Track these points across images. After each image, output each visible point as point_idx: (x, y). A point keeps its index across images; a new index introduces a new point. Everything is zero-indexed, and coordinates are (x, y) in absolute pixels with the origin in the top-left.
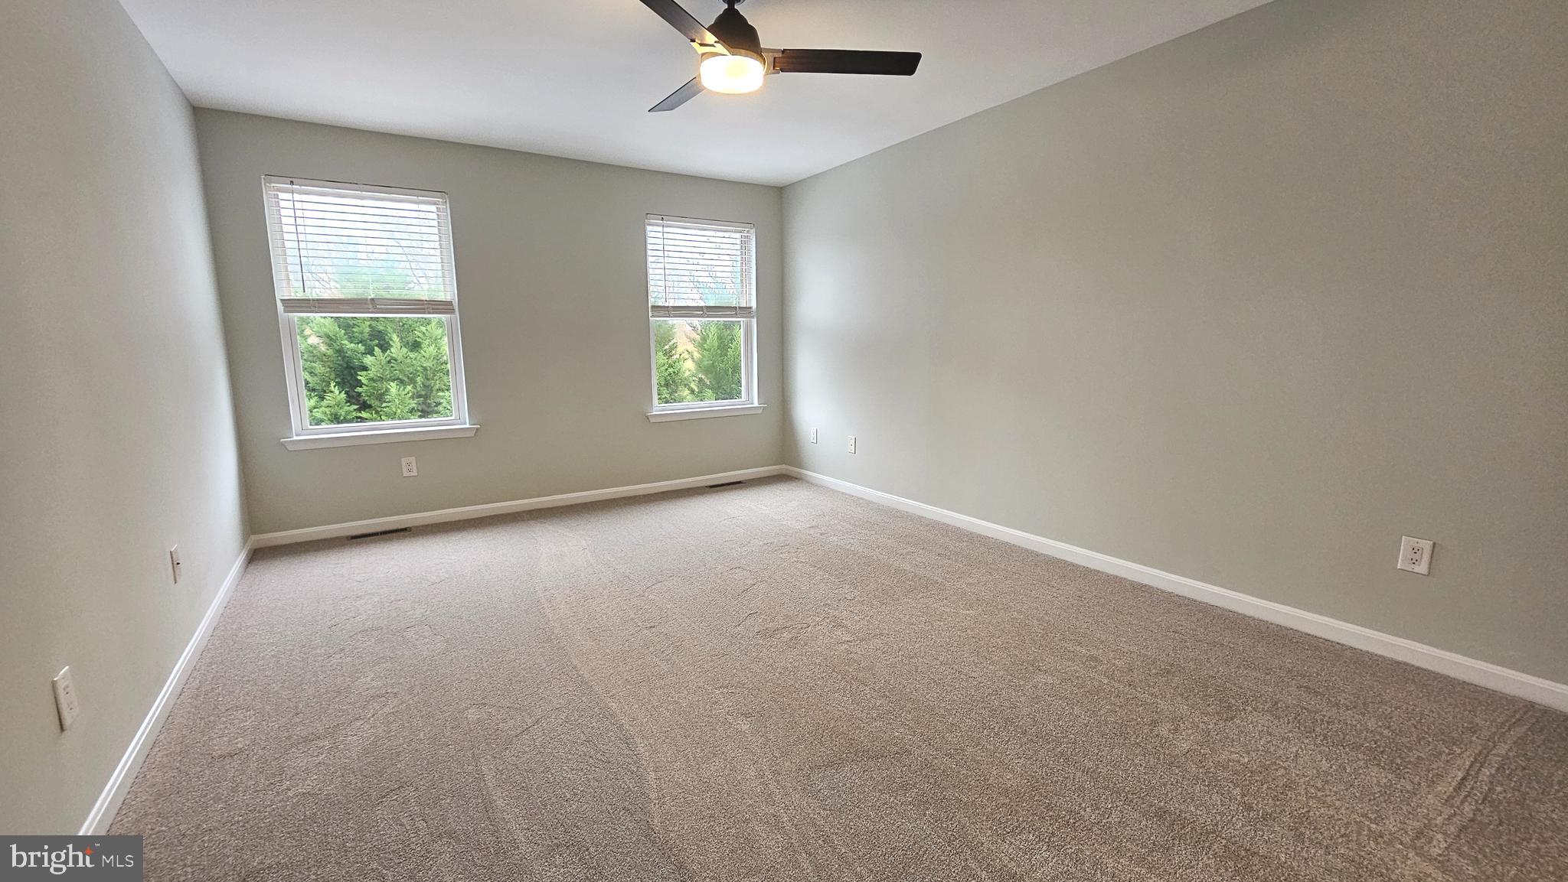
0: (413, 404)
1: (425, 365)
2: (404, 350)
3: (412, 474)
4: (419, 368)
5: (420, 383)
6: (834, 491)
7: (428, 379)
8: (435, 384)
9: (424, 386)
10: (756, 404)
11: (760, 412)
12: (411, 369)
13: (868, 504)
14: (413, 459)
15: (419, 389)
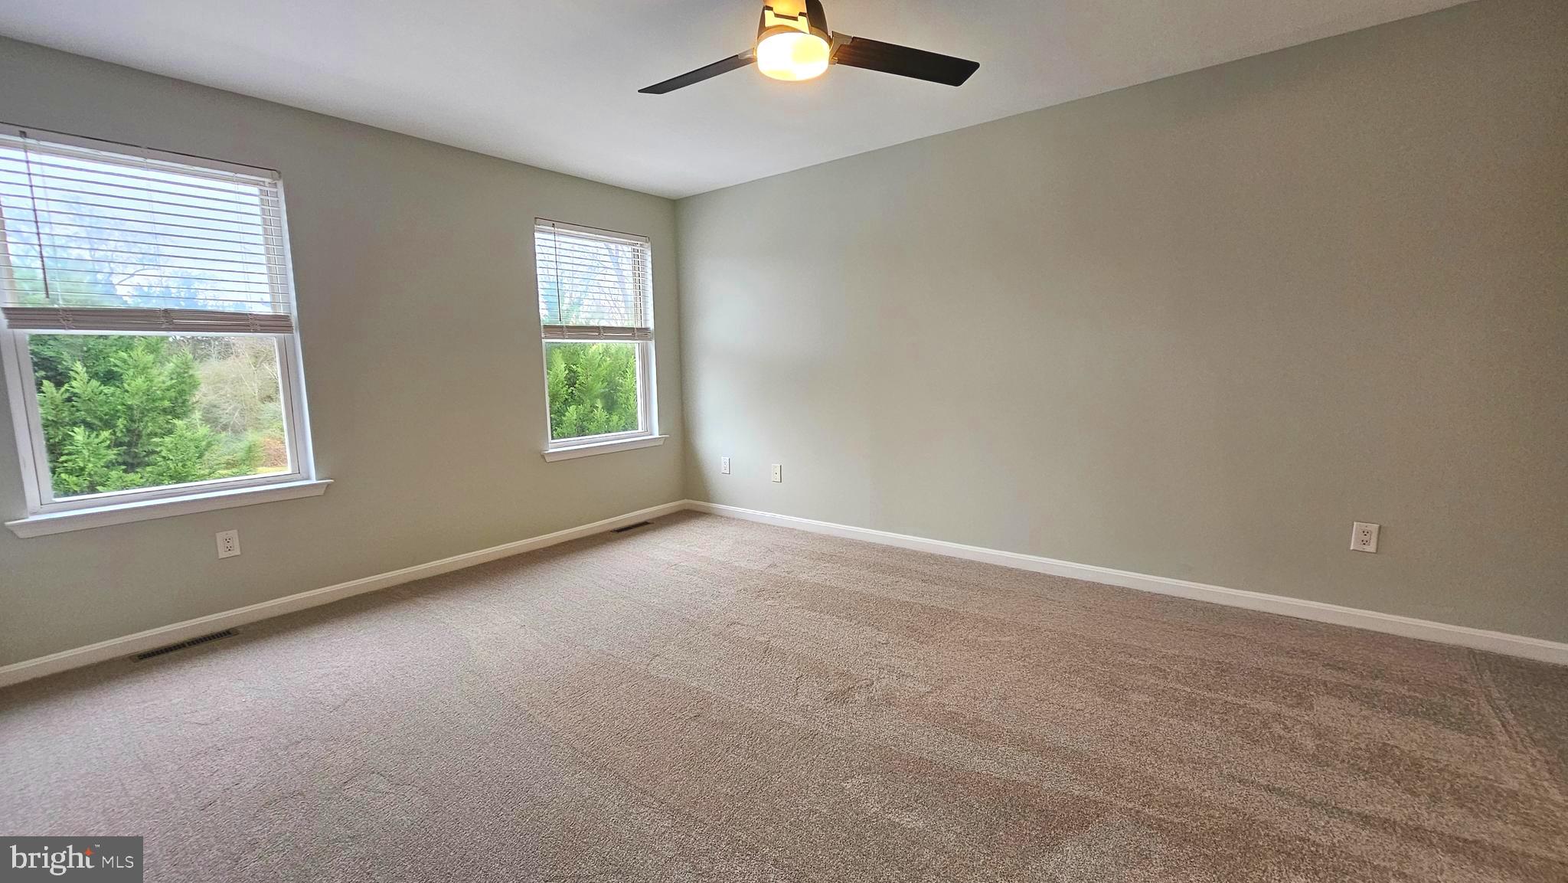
0: (112, 455)
1: (129, 403)
2: (95, 383)
3: (232, 553)
4: (119, 407)
5: (122, 426)
6: (759, 524)
7: (134, 421)
8: (146, 427)
9: (128, 431)
10: (656, 435)
11: (661, 443)
12: (106, 409)
13: (806, 534)
14: (234, 533)
15: (119, 434)
